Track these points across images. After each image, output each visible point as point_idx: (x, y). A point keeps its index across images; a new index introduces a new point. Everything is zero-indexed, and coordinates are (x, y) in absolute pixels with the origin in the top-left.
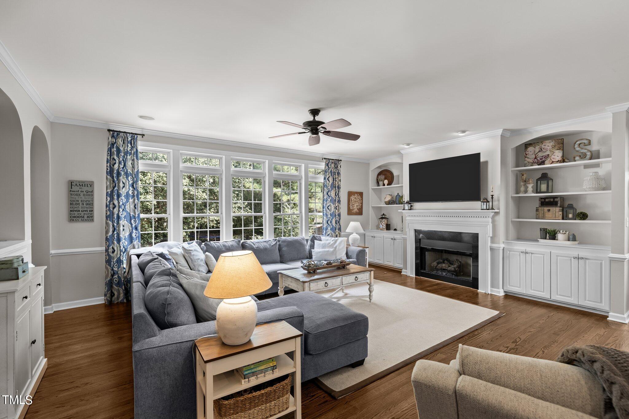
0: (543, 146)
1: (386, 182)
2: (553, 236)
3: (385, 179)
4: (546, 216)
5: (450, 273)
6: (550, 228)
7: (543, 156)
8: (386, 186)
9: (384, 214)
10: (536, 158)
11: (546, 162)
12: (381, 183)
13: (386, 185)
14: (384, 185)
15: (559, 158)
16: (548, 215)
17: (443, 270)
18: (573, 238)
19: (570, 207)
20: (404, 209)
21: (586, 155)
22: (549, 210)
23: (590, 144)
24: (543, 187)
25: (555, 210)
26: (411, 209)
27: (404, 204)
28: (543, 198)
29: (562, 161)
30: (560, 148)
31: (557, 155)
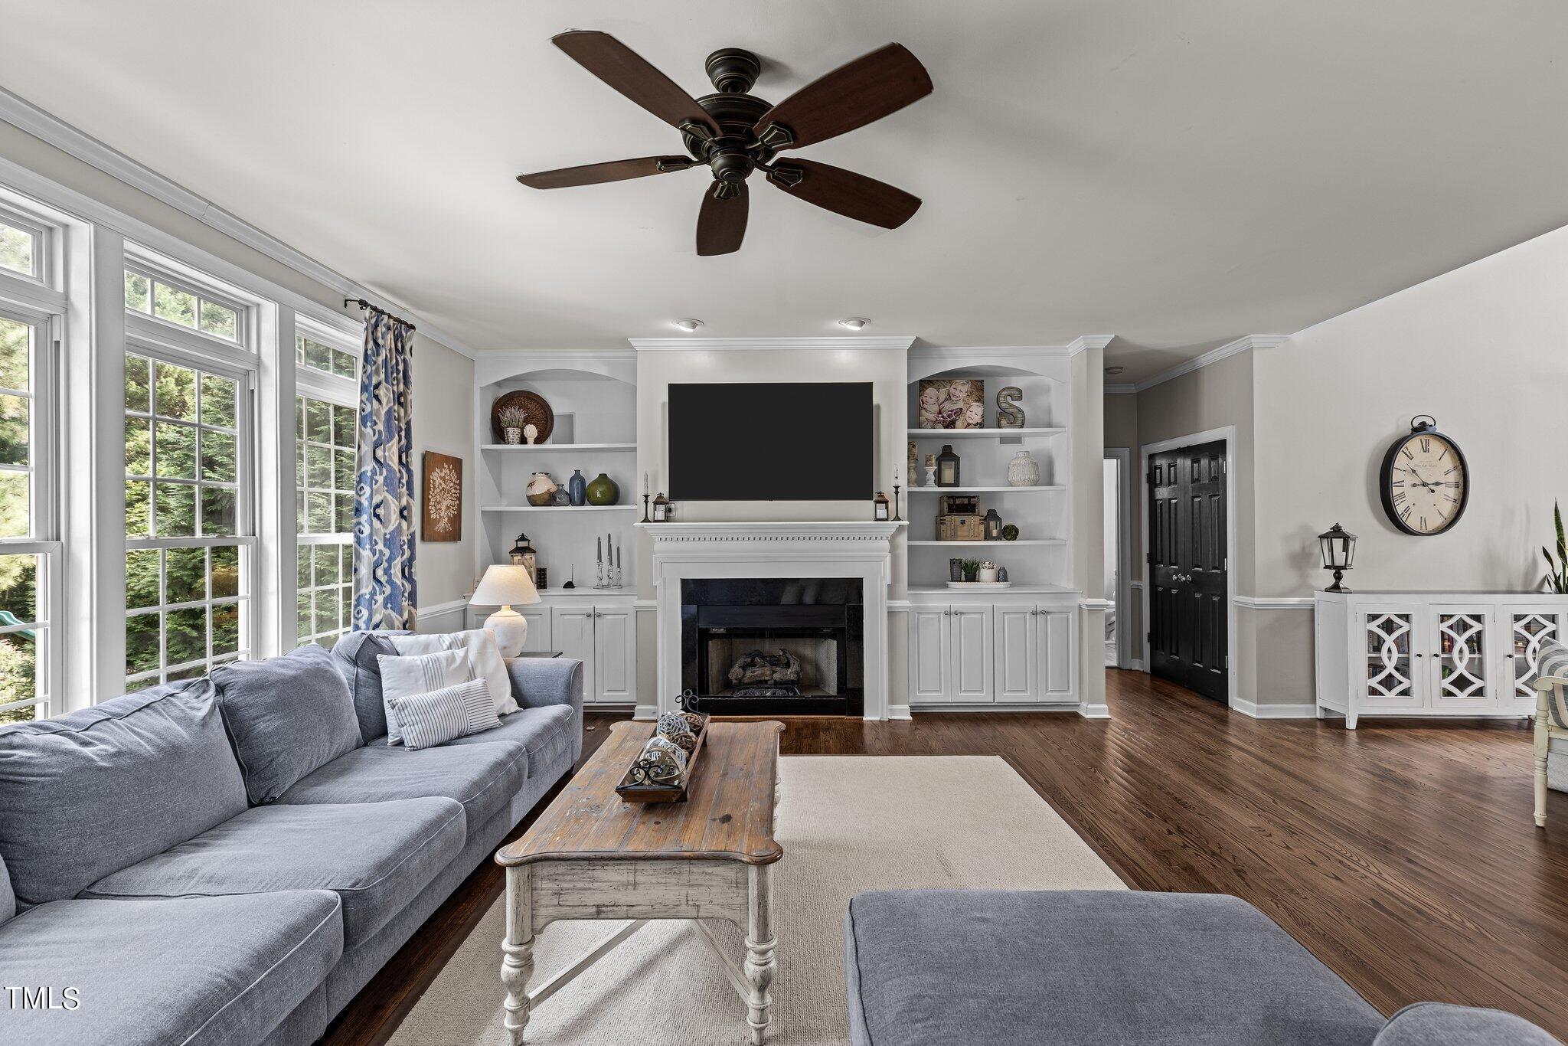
0: (952, 391)
1: (531, 431)
2: (970, 572)
3: (527, 421)
4: (959, 533)
5: (781, 689)
6: (967, 557)
7: (952, 411)
8: (531, 445)
9: (523, 538)
10: (940, 412)
11: (958, 423)
12: (512, 433)
13: (531, 440)
14: (523, 440)
15: (978, 419)
16: (962, 531)
17: (760, 683)
18: (1002, 576)
19: (992, 515)
20: (646, 520)
21: (1016, 419)
22: (963, 522)
23: (1020, 398)
24: (948, 475)
25: (973, 520)
26: (667, 520)
27: (646, 502)
28: (952, 496)
29: (981, 425)
30: (980, 399)
31: (975, 412)
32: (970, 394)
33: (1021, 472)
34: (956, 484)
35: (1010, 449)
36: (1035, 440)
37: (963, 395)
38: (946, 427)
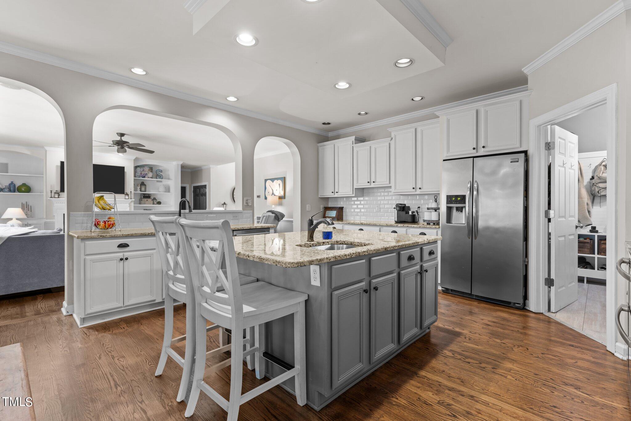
6: (148, 209)
10: (141, 174)
11: (146, 177)
16: (147, 202)
19: (155, 199)
20: (51, 197)
21: (161, 177)
22: (147, 200)
23: (162, 172)
24: (143, 189)
25: (149, 200)
26: (58, 198)
27: (51, 192)
28: (144, 194)
29: (152, 178)
30: (152, 172)
31: (150, 175)
32: (149, 170)
33: (162, 189)
34: (146, 192)
35: (159, 184)
36: (165, 182)
37: (147, 170)
38: (143, 178)
